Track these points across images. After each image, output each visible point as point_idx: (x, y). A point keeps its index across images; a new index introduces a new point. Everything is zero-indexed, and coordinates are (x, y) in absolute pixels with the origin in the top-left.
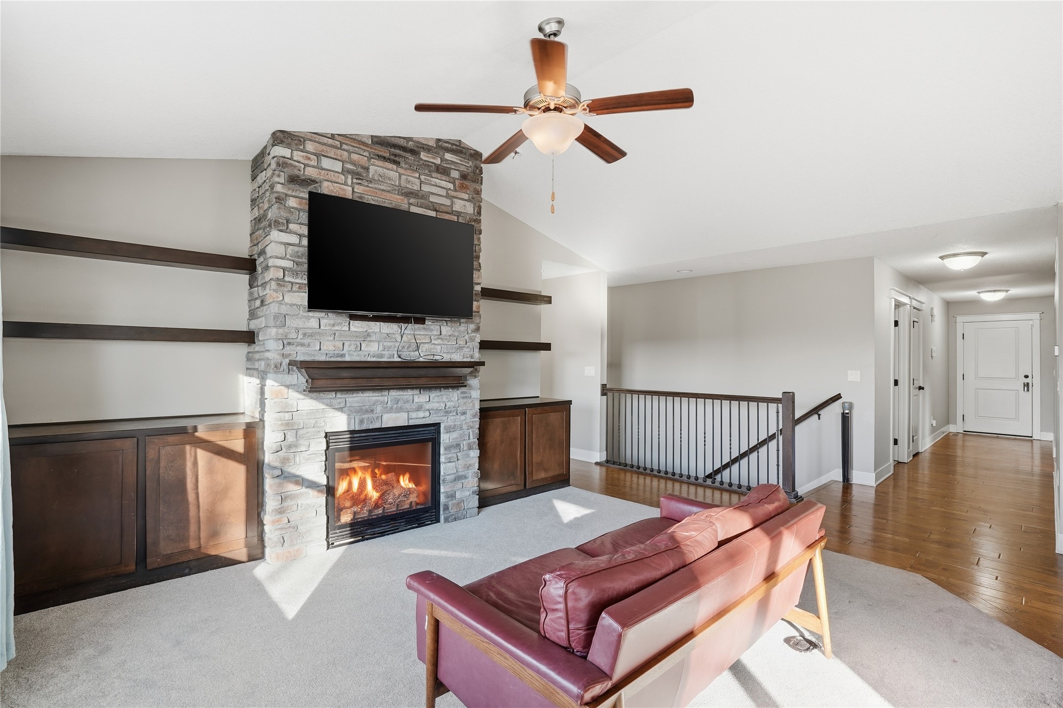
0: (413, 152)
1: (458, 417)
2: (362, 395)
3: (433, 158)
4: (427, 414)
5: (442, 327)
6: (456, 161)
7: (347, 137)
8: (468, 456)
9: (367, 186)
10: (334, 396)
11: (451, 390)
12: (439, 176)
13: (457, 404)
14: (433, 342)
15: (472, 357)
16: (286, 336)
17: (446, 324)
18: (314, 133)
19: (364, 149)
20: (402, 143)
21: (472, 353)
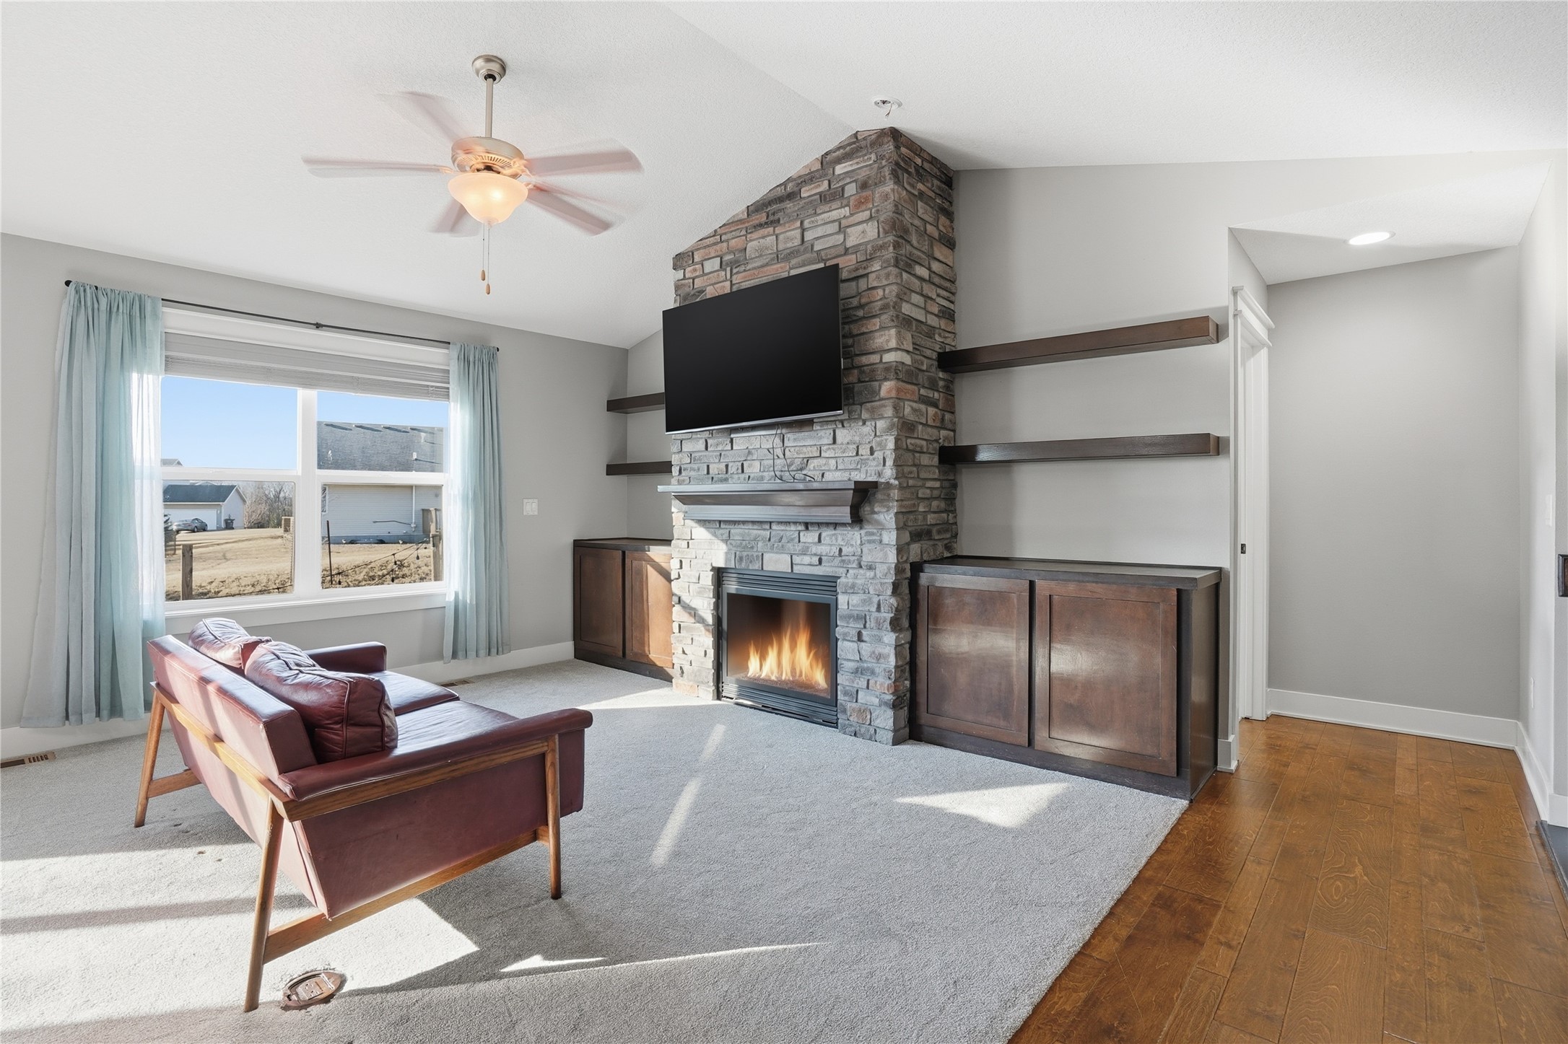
0: (791, 196)
1: (861, 571)
2: (743, 527)
3: (816, 187)
4: (815, 560)
5: (837, 431)
6: (850, 169)
7: (728, 224)
8: (880, 640)
9: (745, 271)
10: (718, 526)
11: (849, 528)
12: (826, 208)
13: (859, 550)
14: (823, 454)
15: (880, 475)
16: (681, 461)
17: (841, 426)
18: (701, 240)
19: (738, 229)
20: (780, 192)
21: (880, 468)
